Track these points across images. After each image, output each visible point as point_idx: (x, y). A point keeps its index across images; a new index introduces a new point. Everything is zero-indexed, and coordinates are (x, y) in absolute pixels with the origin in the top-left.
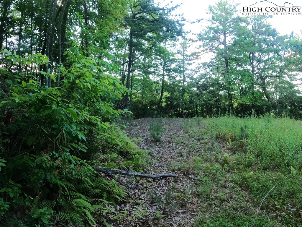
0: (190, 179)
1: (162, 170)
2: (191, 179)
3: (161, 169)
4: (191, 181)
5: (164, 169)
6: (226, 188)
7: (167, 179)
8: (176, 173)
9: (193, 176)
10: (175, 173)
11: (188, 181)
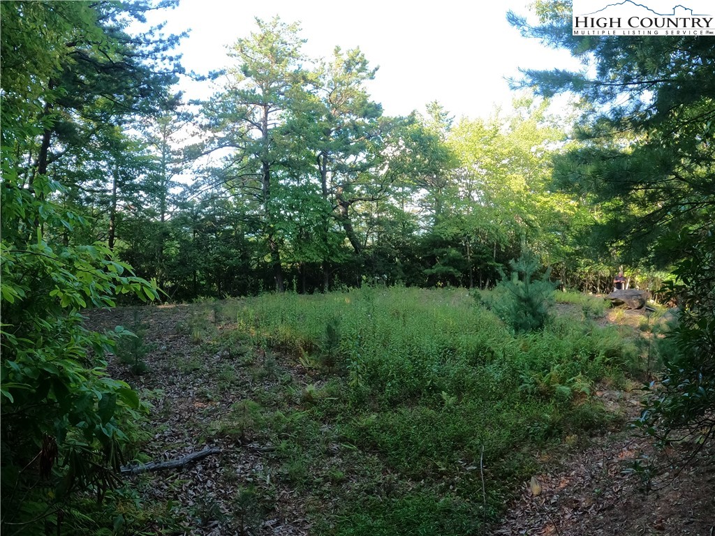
0: (253, 451)
1: (183, 443)
2: (256, 451)
3: (179, 441)
4: (258, 455)
5: (186, 441)
6: (334, 456)
7: (205, 462)
8: (216, 445)
9: (256, 445)
10: (214, 445)
11: (252, 457)
